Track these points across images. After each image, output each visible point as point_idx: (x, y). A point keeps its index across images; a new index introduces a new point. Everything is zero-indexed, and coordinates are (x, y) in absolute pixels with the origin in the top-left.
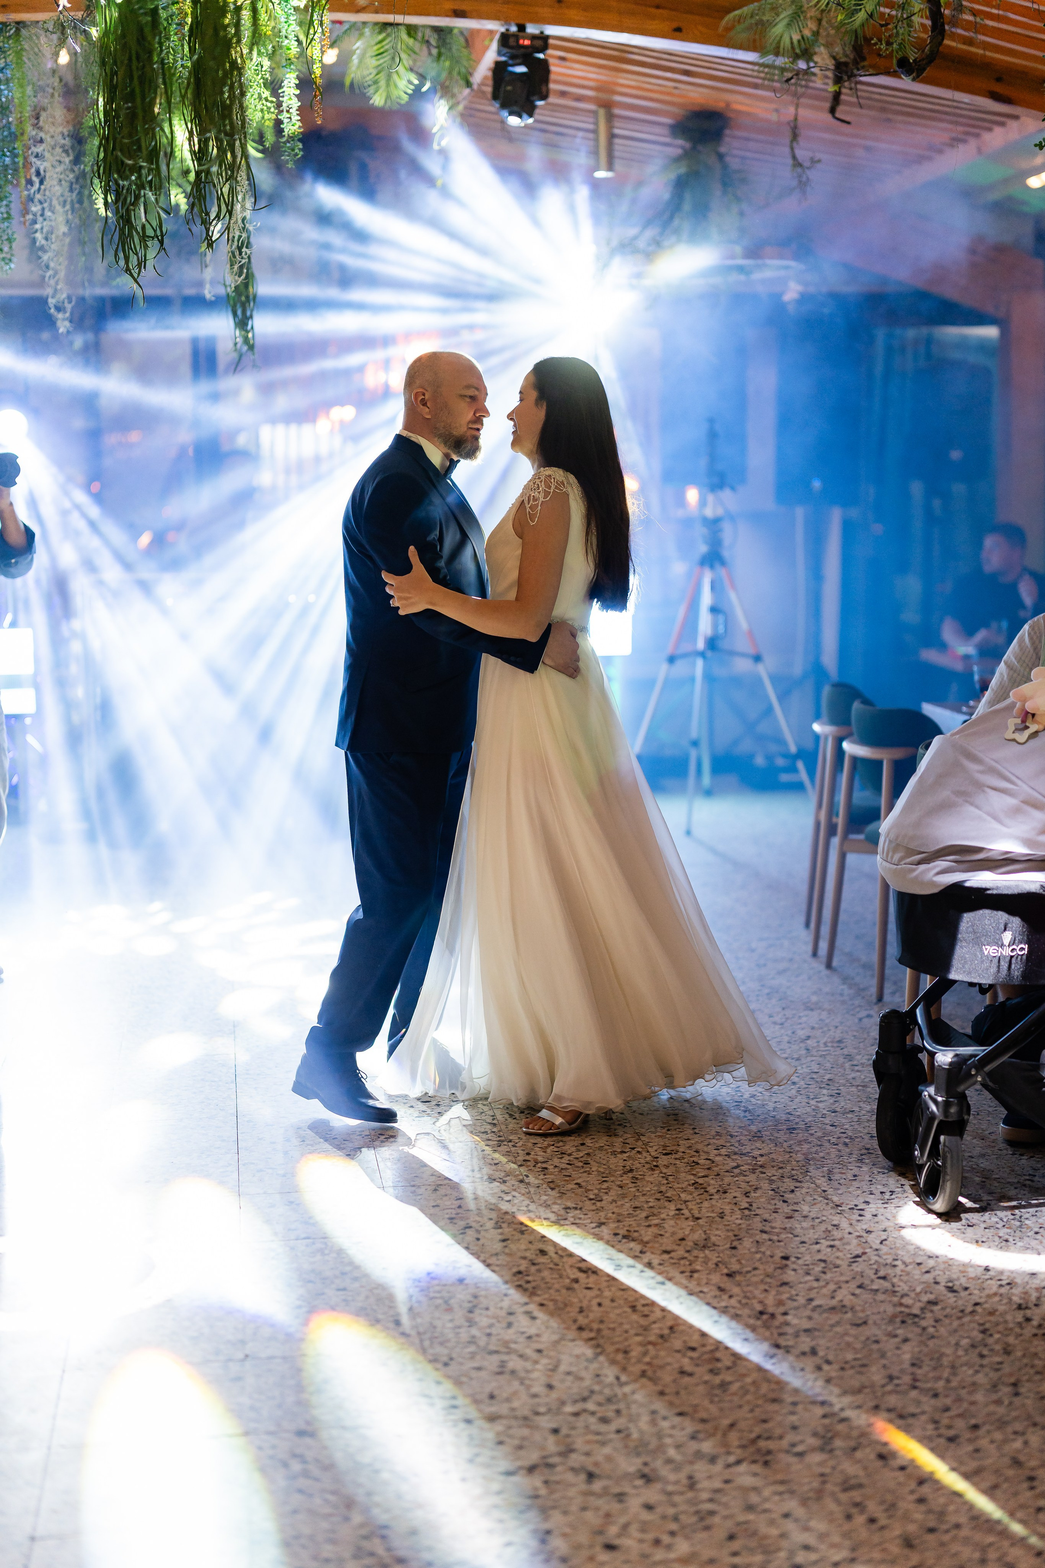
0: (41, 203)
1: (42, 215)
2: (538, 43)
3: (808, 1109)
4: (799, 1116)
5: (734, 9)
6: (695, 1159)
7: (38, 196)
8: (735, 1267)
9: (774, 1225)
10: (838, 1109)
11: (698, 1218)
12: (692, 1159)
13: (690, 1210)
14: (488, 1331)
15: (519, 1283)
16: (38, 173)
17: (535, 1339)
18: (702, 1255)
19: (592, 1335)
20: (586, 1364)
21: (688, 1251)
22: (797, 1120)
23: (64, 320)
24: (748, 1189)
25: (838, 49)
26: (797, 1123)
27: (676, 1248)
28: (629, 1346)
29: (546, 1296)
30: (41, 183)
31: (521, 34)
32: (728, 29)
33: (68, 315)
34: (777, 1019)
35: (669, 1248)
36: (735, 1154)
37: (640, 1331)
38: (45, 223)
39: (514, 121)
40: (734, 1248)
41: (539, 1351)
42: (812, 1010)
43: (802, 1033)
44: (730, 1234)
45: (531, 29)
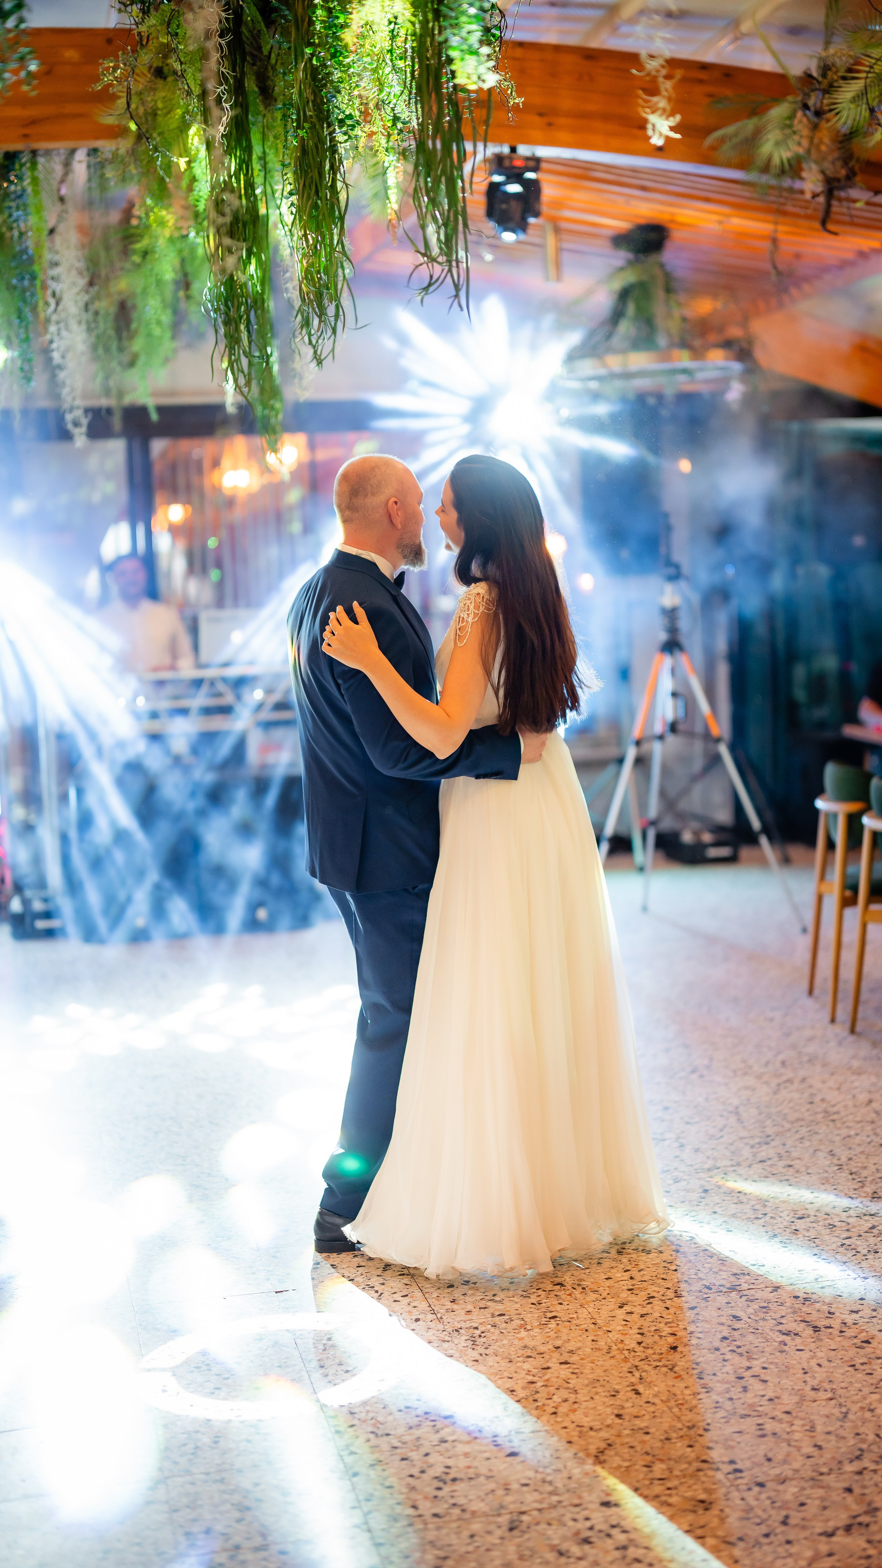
0: (58, 323)
1: (59, 334)
2: (532, 164)
5: (716, 129)
6: (831, 1222)
7: (54, 318)
12: (827, 1222)
14: (728, 1396)
15: (730, 1348)
16: (54, 295)
17: (776, 1400)
19: (830, 1395)
20: (839, 1423)
23: (81, 434)
25: (827, 165)
28: (870, 1404)
30: (57, 304)
31: (513, 155)
32: (713, 148)
33: (84, 429)
34: (831, 1083)
35: (855, 1309)
36: (865, 1215)
37: (872, 1389)
38: (61, 342)
39: (509, 237)
41: (788, 1413)
42: (859, 1074)
43: (863, 1097)
45: (524, 150)
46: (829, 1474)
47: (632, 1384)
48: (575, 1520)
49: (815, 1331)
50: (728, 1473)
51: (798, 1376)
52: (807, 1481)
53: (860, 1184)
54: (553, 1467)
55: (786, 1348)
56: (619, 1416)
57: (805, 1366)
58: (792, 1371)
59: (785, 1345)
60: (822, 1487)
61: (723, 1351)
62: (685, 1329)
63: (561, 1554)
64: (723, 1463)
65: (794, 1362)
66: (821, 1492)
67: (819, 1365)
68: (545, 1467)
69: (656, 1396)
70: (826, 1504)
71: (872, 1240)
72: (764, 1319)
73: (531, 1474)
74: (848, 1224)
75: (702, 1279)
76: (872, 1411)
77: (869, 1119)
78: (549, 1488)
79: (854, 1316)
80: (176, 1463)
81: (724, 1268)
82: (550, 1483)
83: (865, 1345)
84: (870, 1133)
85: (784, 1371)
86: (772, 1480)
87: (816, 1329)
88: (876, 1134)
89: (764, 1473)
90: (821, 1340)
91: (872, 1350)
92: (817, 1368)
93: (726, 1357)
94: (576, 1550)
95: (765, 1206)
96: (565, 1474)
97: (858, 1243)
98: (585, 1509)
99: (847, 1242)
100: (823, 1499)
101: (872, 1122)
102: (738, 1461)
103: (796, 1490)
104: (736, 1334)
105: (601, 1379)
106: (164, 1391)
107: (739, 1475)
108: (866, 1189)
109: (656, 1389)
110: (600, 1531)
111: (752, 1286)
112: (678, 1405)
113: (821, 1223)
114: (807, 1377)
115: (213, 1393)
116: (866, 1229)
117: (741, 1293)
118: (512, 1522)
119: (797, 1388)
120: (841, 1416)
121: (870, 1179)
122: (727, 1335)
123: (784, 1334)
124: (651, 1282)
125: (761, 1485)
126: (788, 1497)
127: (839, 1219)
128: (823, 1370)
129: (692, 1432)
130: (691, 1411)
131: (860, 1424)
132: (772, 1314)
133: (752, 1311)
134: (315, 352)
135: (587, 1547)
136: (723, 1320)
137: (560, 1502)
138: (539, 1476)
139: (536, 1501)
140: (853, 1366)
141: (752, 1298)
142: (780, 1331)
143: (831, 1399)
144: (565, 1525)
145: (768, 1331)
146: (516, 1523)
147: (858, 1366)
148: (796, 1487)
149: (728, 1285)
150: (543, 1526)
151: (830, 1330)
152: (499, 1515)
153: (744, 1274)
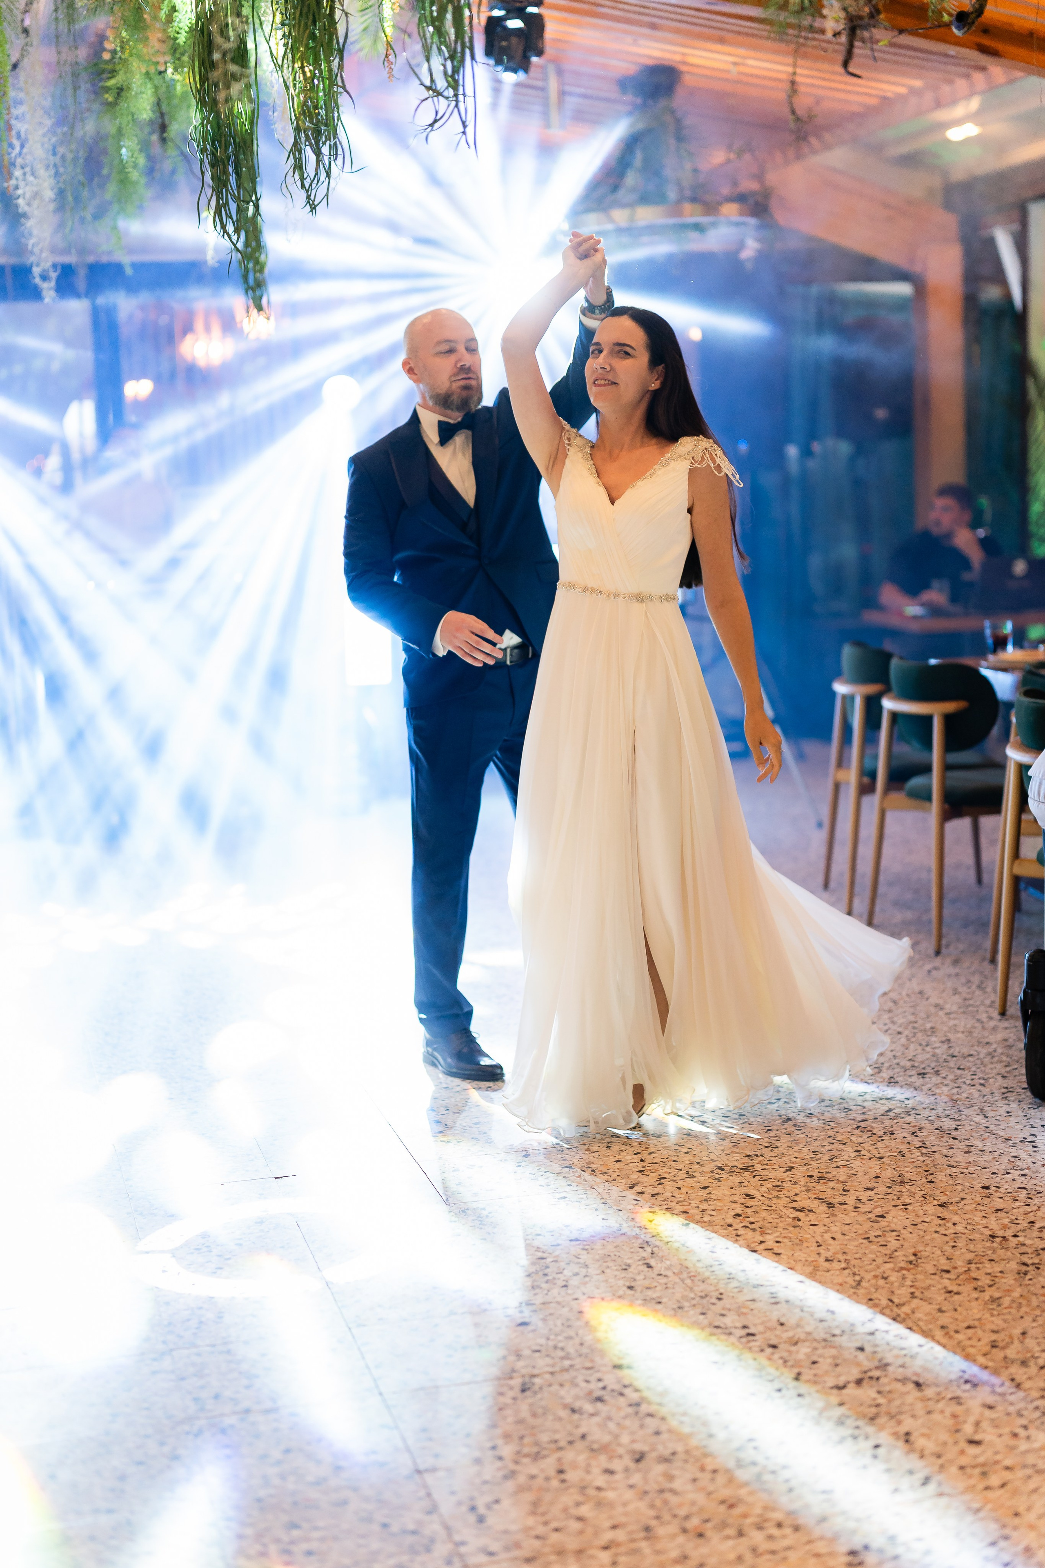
0: (22, 167)
1: (24, 180)
3: (928, 1056)
4: (922, 1062)
6: (846, 1106)
7: (19, 161)
8: (944, 1199)
9: (957, 1159)
10: (956, 1054)
11: (881, 1158)
12: (842, 1106)
13: (869, 1151)
15: (743, 1224)
16: (19, 135)
18: (904, 1190)
19: (843, 1265)
21: (889, 1187)
22: (922, 1066)
23: (50, 289)
24: (913, 1130)
26: (924, 1068)
27: (876, 1185)
29: (778, 1234)
30: (22, 146)
33: (53, 284)
35: (870, 1186)
36: (881, 1099)
37: (886, 1259)
38: (27, 189)
39: (510, 78)
40: (931, 1182)
44: (920, 1170)
46: (841, 1336)
47: (644, 1258)
48: (587, 1381)
49: (829, 1207)
50: (741, 1337)
51: (811, 1248)
52: (819, 1342)
53: (877, 1070)
54: (565, 1335)
55: (800, 1223)
56: (630, 1288)
57: (819, 1239)
58: (805, 1244)
59: (799, 1220)
60: (834, 1347)
61: (735, 1226)
62: (698, 1207)
63: (573, 1411)
64: (736, 1328)
65: (808, 1236)
66: (833, 1352)
67: (833, 1238)
68: (556, 1335)
69: (668, 1268)
70: (838, 1361)
71: (888, 1123)
72: (777, 1197)
73: (543, 1341)
74: (864, 1107)
75: (713, 1160)
76: (885, 1278)
77: (886, 1008)
78: (561, 1354)
79: (869, 1193)
80: (180, 1337)
81: (737, 1150)
82: (562, 1349)
83: (879, 1219)
84: (887, 1021)
85: (797, 1244)
86: (785, 1342)
87: (830, 1205)
88: (893, 1023)
89: (776, 1336)
90: (836, 1215)
91: (887, 1224)
92: (832, 1241)
93: (739, 1233)
94: (588, 1407)
95: (779, 1091)
96: (577, 1341)
97: (874, 1125)
98: (598, 1371)
99: (863, 1124)
100: (834, 1357)
101: (890, 1011)
102: (750, 1326)
103: (808, 1350)
104: (749, 1211)
105: (612, 1254)
106: (164, 1271)
107: (751, 1338)
108: (882, 1074)
109: (668, 1263)
110: (613, 1391)
111: (765, 1167)
112: (690, 1277)
113: (836, 1107)
114: (821, 1250)
115: (215, 1273)
116: (882, 1112)
117: (754, 1174)
118: (524, 1384)
119: (810, 1259)
120: (854, 1284)
121: (886, 1065)
122: (740, 1212)
123: (798, 1210)
124: (662, 1164)
125: (774, 1347)
126: (801, 1356)
127: (854, 1103)
128: (836, 1242)
129: (705, 1301)
130: (703, 1282)
131: (873, 1290)
132: (786, 1192)
133: (766, 1190)
134: (308, 197)
135: (599, 1405)
136: (735, 1198)
137: (572, 1366)
138: (551, 1343)
139: (547, 1365)
140: (868, 1238)
141: (765, 1177)
142: (794, 1208)
143: (845, 1269)
144: (577, 1385)
145: (782, 1208)
146: (528, 1386)
147: (872, 1238)
148: (809, 1347)
149: (741, 1166)
150: (556, 1387)
151: (845, 1206)
152: (511, 1378)
153: (757, 1155)
